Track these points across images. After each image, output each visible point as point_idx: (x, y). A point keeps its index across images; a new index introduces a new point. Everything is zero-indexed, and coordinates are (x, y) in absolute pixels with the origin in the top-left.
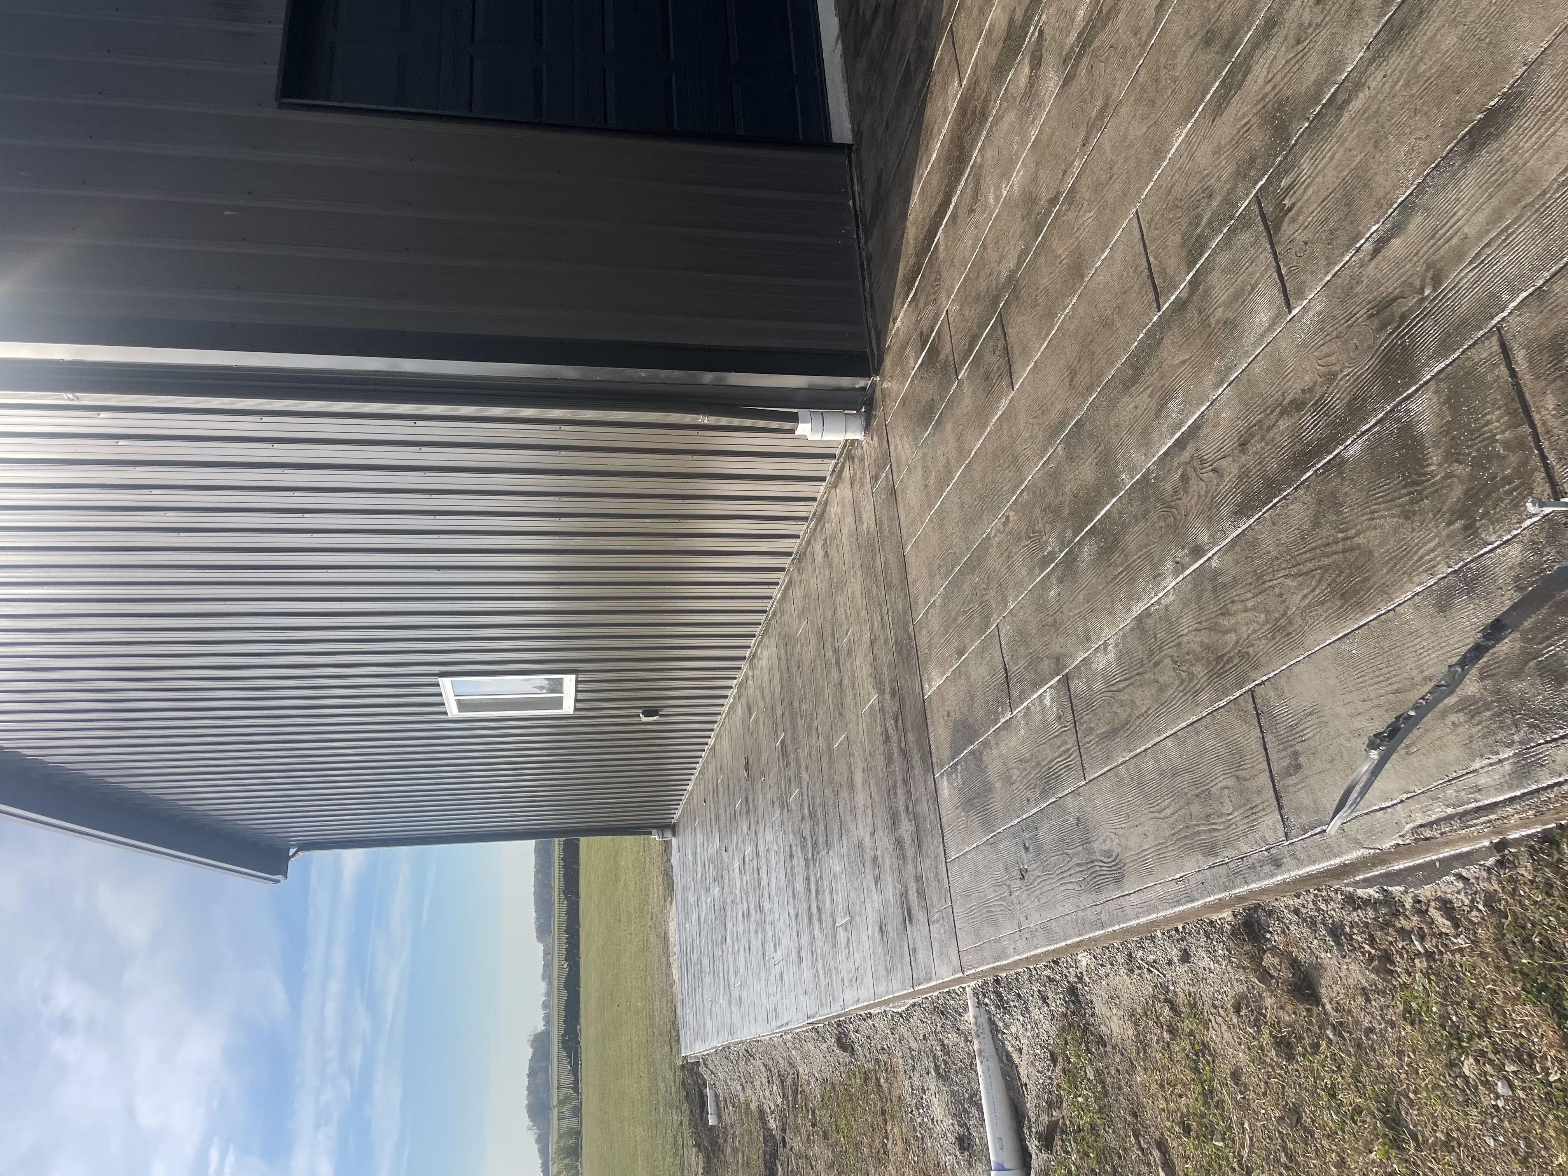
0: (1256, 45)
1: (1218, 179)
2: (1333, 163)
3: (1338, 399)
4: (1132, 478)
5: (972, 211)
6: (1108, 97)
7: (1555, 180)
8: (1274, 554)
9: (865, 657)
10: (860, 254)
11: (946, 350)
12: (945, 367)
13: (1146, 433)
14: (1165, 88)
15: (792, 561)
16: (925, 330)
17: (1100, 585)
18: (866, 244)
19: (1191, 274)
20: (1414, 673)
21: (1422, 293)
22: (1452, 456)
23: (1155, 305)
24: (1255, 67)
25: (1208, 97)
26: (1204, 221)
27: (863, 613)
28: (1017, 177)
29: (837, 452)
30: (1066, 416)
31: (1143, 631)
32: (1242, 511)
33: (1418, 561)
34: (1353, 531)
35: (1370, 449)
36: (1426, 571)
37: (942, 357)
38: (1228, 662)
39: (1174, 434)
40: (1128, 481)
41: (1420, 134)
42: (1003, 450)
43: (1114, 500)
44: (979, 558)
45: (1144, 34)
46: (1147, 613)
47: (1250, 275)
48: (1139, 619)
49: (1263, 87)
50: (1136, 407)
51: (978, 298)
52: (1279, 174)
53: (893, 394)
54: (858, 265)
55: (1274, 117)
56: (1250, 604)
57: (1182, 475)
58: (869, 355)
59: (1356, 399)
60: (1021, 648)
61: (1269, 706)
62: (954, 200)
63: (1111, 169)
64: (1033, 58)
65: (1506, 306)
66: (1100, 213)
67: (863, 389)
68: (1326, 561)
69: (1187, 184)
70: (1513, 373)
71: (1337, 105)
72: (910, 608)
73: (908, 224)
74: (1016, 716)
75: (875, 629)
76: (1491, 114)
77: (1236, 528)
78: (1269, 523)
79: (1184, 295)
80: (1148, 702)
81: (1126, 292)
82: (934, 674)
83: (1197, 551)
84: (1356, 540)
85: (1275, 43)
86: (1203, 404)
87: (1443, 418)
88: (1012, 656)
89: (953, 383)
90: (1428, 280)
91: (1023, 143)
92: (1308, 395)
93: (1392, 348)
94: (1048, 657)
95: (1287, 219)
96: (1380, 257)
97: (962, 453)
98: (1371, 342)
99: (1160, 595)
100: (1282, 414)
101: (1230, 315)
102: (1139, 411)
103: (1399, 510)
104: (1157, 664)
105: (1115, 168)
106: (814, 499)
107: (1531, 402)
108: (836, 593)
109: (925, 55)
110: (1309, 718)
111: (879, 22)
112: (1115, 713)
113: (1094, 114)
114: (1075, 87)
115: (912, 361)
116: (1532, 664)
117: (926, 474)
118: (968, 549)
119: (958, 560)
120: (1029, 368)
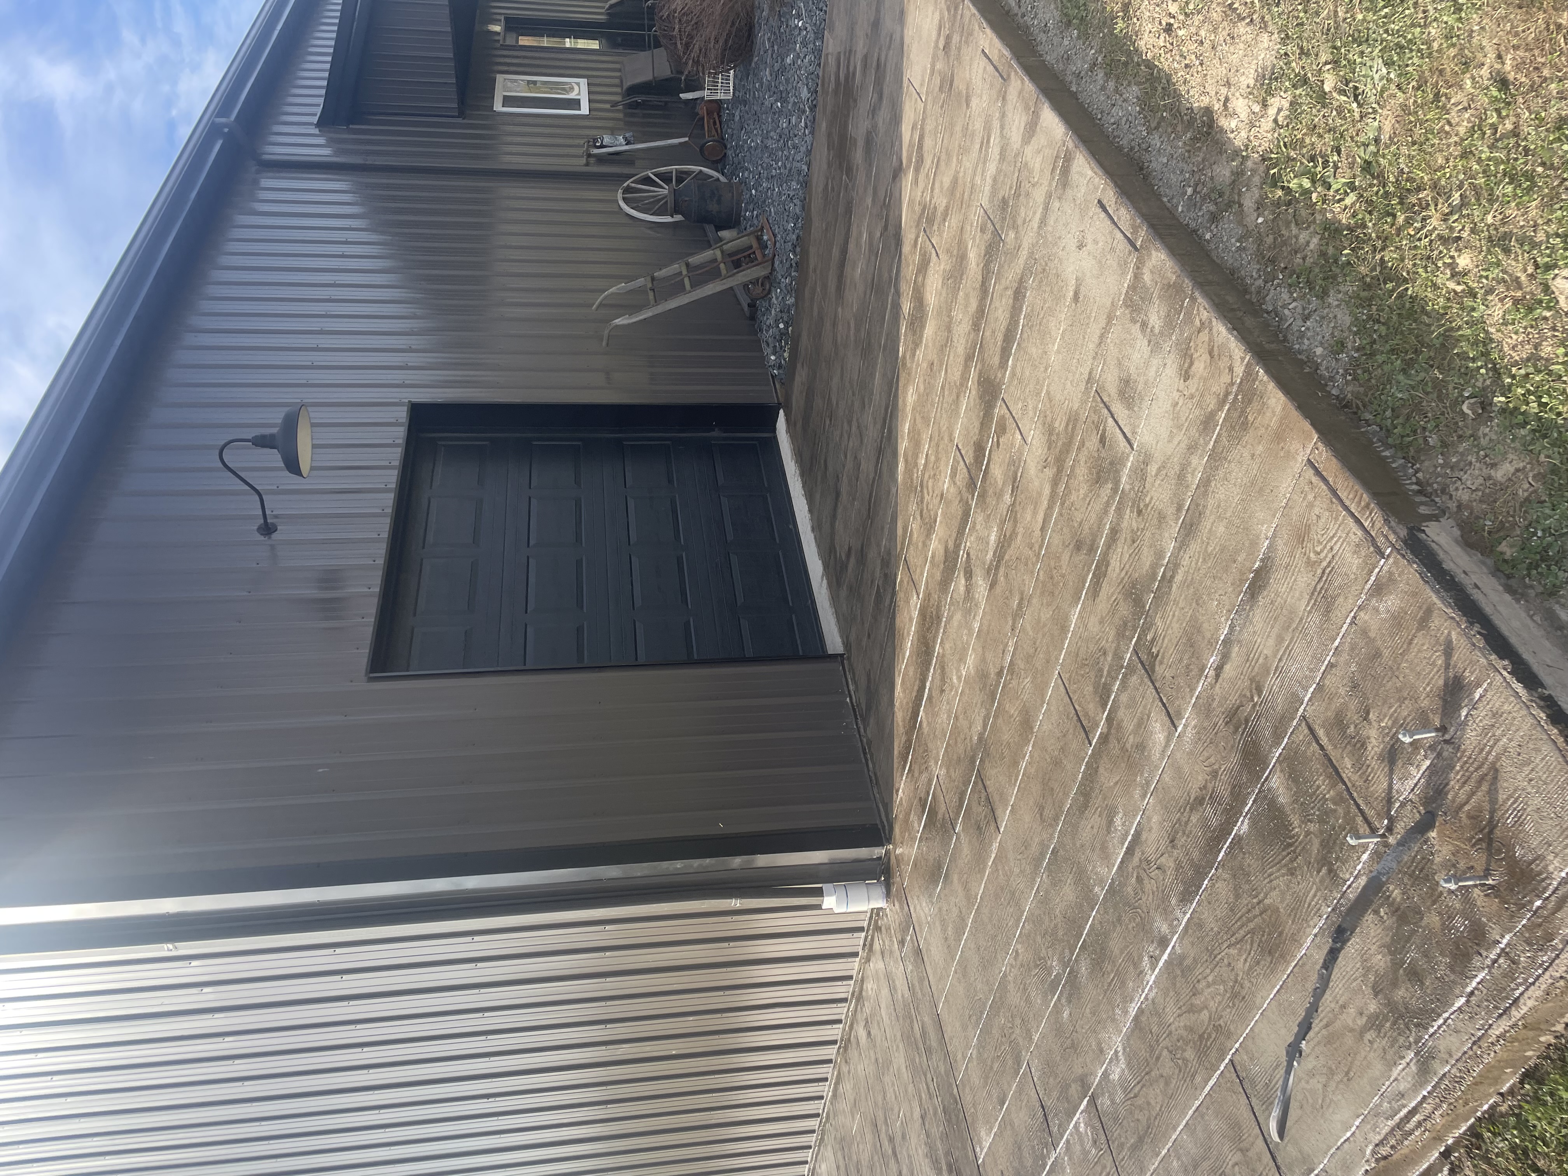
0: (1109, 546)
1: (1107, 641)
2: (1175, 619)
3: (1223, 789)
4: (1103, 889)
5: (942, 691)
6: (1022, 593)
7: (1305, 610)
8: (1216, 929)
9: (919, 1136)
10: (861, 741)
11: (942, 809)
12: (943, 825)
13: (1104, 848)
14: (1058, 583)
15: (838, 1051)
16: (922, 795)
17: (1100, 995)
18: (865, 731)
19: (1106, 714)
20: (1333, 1005)
21: (1253, 701)
22: (1306, 819)
23: (1087, 742)
24: (1112, 561)
25: (1087, 585)
26: (1105, 673)
27: (911, 1088)
28: (971, 660)
29: (865, 924)
30: (1044, 846)
31: (1141, 1029)
32: (1186, 898)
33: (1309, 907)
34: (1262, 895)
35: (1253, 824)
36: (1315, 915)
37: (940, 816)
38: (1208, 1040)
39: (1123, 844)
40: (1100, 893)
41: (1220, 592)
42: (1002, 889)
43: (1094, 913)
44: (1001, 998)
45: (1037, 547)
46: (1141, 1011)
47: (1145, 707)
48: (1136, 1018)
49: (1119, 574)
50: (1092, 827)
51: (959, 759)
52: (1144, 631)
53: (906, 859)
54: (861, 751)
55: (1132, 593)
56: (1210, 979)
57: (1137, 877)
58: (880, 826)
59: (1235, 787)
60: (1051, 1079)
61: (1246, 1070)
62: (928, 684)
63: (1035, 644)
64: (966, 573)
65: (1303, 701)
66: (1034, 678)
67: (880, 858)
68: (1251, 925)
69: (1088, 648)
70: (1322, 748)
71: (1167, 580)
72: (952, 1068)
73: (896, 709)
74: (1060, 1153)
75: (924, 1101)
76: (1258, 572)
77: (1185, 913)
78: (1206, 903)
79: (1105, 730)
80: (1160, 1099)
81: (1065, 736)
82: (983, 1133)
83: (1163, 942)
84: (1267, 901)
85: (1120, 544)
86: (1137, 814)
87: (1291, 790)
88: (1045, 1090)
89: (952, 837)
90: (1254, 691)
91: (970, 634)
92: (1204, 792)
93: (1246, 744)
94: (1074, 1081)
95: (1157, 663)
96: (1220, 680)
97: (970, 899)
98: (1232, 742)
99: (1146, 991)
100: (1191, 810)
101: (1138, 740)
102: (1095, 830)
103: (1285, 869)
104: (1158, 1058)
105: (1038, 643)
106: (850, 978)
107: (1337, 765)
108: (883, 1075)
109: (889, 579)
110: (1276, 1072)
111: (852, 560)
112: (1138, 1120)
113: (1015, 607)
114: (998, 589)
115: (916, 825)
116: (1401, 971)
117: (944, 930)
118: (990, 991)
119: (985, 1004)
120: (1008, 811)
